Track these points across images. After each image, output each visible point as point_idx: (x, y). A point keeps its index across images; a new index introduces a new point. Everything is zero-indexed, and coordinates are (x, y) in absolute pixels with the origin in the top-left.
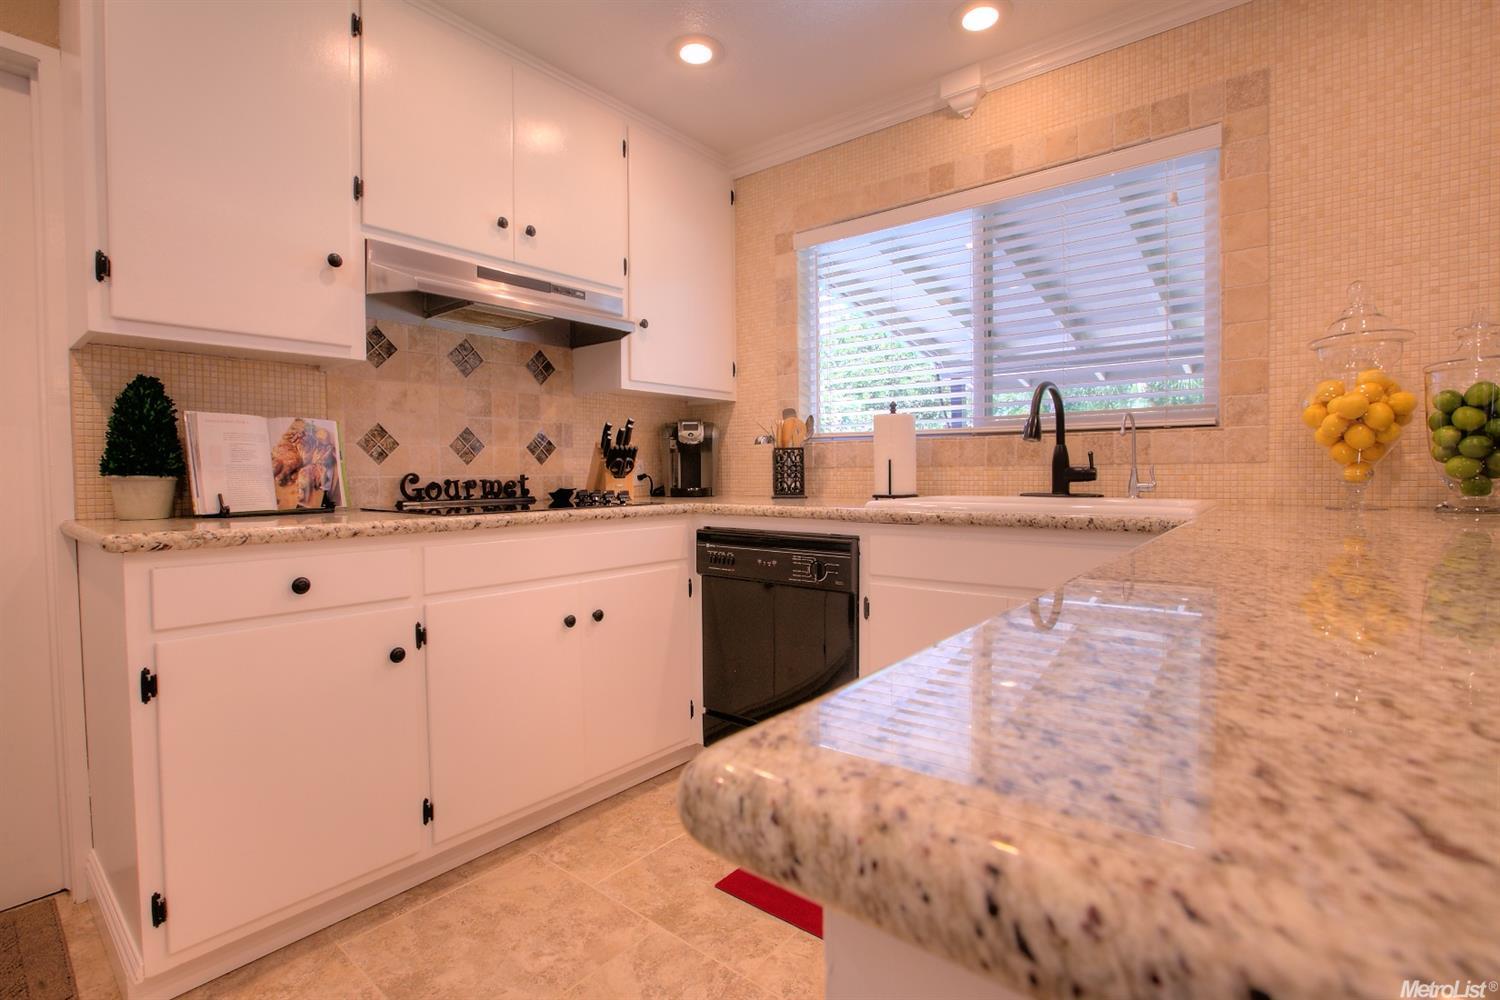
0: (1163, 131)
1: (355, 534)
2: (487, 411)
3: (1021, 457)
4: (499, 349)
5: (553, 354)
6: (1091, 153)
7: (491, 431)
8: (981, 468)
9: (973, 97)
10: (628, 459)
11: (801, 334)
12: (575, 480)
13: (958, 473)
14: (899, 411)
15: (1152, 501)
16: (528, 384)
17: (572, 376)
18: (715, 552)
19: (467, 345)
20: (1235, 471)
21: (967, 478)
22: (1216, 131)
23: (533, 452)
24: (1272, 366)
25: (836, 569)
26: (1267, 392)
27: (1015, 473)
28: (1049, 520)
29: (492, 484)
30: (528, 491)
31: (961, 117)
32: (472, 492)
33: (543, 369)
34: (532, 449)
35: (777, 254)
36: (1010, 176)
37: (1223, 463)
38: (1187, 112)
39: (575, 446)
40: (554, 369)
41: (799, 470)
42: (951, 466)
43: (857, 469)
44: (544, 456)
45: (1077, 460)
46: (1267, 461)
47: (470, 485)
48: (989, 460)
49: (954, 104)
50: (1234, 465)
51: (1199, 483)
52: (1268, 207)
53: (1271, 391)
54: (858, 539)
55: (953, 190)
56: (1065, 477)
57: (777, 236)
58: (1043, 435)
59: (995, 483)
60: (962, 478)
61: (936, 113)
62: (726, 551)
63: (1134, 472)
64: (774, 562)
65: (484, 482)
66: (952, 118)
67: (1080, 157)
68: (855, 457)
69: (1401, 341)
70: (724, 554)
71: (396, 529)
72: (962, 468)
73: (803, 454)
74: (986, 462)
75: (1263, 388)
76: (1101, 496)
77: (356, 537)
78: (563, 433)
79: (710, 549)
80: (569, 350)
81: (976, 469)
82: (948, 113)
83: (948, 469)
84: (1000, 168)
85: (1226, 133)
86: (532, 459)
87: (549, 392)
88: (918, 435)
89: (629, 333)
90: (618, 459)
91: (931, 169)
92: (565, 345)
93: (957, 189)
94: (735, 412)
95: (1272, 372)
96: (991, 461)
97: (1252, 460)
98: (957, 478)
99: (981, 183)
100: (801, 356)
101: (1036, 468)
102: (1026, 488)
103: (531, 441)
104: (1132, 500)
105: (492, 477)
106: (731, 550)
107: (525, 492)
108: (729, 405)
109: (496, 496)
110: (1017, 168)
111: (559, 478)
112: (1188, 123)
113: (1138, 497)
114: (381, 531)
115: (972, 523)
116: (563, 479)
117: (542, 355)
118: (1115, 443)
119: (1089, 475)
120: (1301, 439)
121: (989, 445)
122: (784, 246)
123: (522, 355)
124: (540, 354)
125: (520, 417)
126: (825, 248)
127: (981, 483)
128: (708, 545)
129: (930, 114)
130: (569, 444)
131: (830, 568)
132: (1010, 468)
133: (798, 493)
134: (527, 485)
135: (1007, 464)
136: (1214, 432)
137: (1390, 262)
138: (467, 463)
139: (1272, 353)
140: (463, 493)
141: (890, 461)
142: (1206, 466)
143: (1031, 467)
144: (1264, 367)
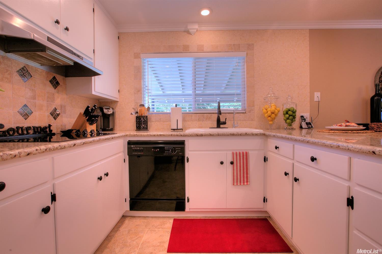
0: (235, 50)
1: (28, 154)
2: (34, 98)
3: (206, 119)
4: (39, 73)
5: (59, 78)
6: (221, 51)
7: (36, 106)
8: (196, 122)
9: (196, 30)
10: (96, 118)
11: (142, 83)
12: (67, 126)
13: (190, 123)
14: (177, 106)
15: (239, 129)
16: (50, 88)
17: (66, 87)
18: (135, 148)
19: (25, 69)
20: (249, 122)
21: (193, 124)
22: (245, 53)
23: (52, 115)
24: (255, 102)
25: (179, 150)
26: (254, 107)
27: (205, 123)
28: (237, 133)
29: (37, 128)
30: (52, 131)
31: (191, 34)
32: (29, 131)
33: (55, 83)
34: (52, 114)
35: (134, 58)
36: (203, 52)
37: (247, 121)
38: (240, 48)
39: (66, 114)
40: (59, 84)
41: (146, 122)
42: (188, 121)
43: (161, 122)
44: (56, 117)
45: (222, 120)
46: (254, 120)
47: (28, 129)
48: (199, 119)
49: (190, 31)
50: (249, 121)
51: (243, 125)
52: (254, 70)
53: (255, 106)
54: (185, 141)
55: (189, 52)
56: (219, 123)
57: (134, 53)
58: (222, 114)
59: (200, 125)
60: (192, 124)
61: (185, 31)
62: (140, 147)
63: (234, 122)
64: (158, 150)
65: (34, 127)
66: (189, 34)
67: (219, 51)
68: (161, 119)
69: (277, 99)
70: (139, 148)
71: (46, 150)
72: (191, 122)
73: (147, 118)
74: (198, 120)
75: (253, 106)
76: (227, 128)
77: (29, 156)
78: (63, 108)
79: (133, 147)
80: (64, 78)
81: (195, 122)
82: (188, 32)
83: (188, 122)
84: (200, 49)
85: (247, 54)
86: (52, 118)
87: (58, 92)
88: (182, 113)
89: (101, 75)
90: (93, 118)
91: (183, 45)
92: (63, 76)
93: (190, 52)
94: (118, 104)
95: (255, 103)
96: (199, 120)
97: (252, 120)
98: (190, 124)
99: (196, 52)
100: (142, 90)
101: (210, 122)
102: (211, 126)
103: (51, 111)
104: (234, 129)
105: (37, 125)
106: (141, 147)
107: (51, 131)
108: (116, 102)
109: (39, 133)
110: (205, 50)
111: (62, 125)
112: (240, 50)
113: (235, 128)
114: (39, 151)
115: (219, 135)
116: (63, 126)
117: (55, 78)
118: (227, 116)
119: (224, 123)
120: (260, 116)
121: (198, 116)
122: (137, 56)
123: (48, 77)
124: (54, 78)
125: (47, 101)
126: (149, 60)
127: (197, 125)
128: (132, 146)
129: (183, 31)
130: (65, 112)
131: (177, 150)
132: (204, 122)
133: (146, 129)
134: (52, 128)
135: (203, 121)
136: (245, 114)
137: (272, 84)
138: (26, 119)
139: (255, 99)
140: (25, 132)
141: (177, 120)
142: (244, 121)
143: (209, 122)
144: (254, 102)
